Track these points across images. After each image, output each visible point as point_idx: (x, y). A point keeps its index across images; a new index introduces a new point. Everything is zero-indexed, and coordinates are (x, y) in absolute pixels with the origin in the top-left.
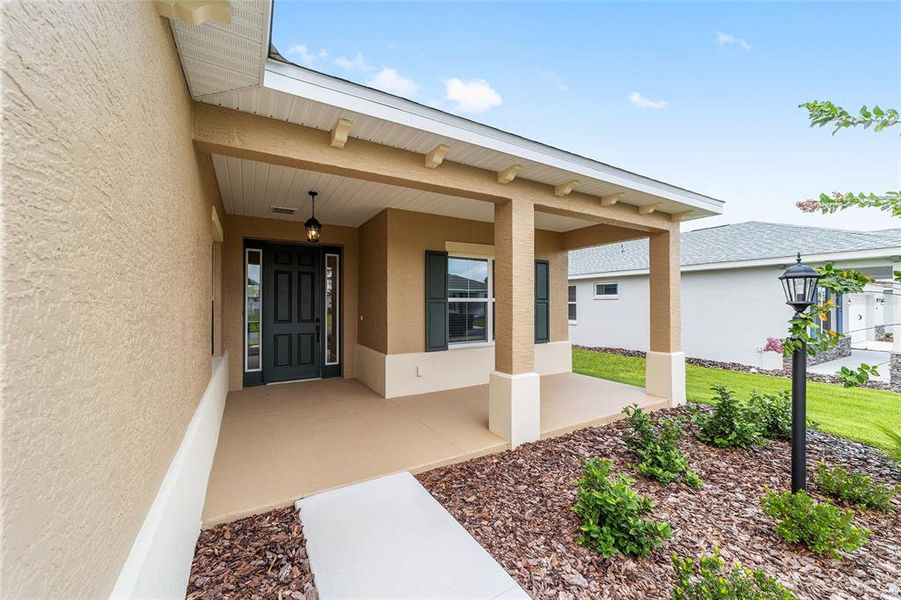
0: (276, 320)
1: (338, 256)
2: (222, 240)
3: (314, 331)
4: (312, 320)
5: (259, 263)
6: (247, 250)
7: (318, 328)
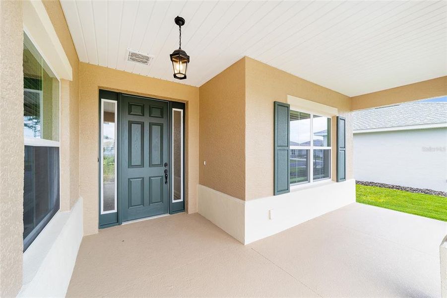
0: (130, 165)
1: (182, 111)
2: (71, 79)
3: (164, 174)
4: (161, 165)
5: (113, 121)
6: (103, 100)
7: (166, 171)
